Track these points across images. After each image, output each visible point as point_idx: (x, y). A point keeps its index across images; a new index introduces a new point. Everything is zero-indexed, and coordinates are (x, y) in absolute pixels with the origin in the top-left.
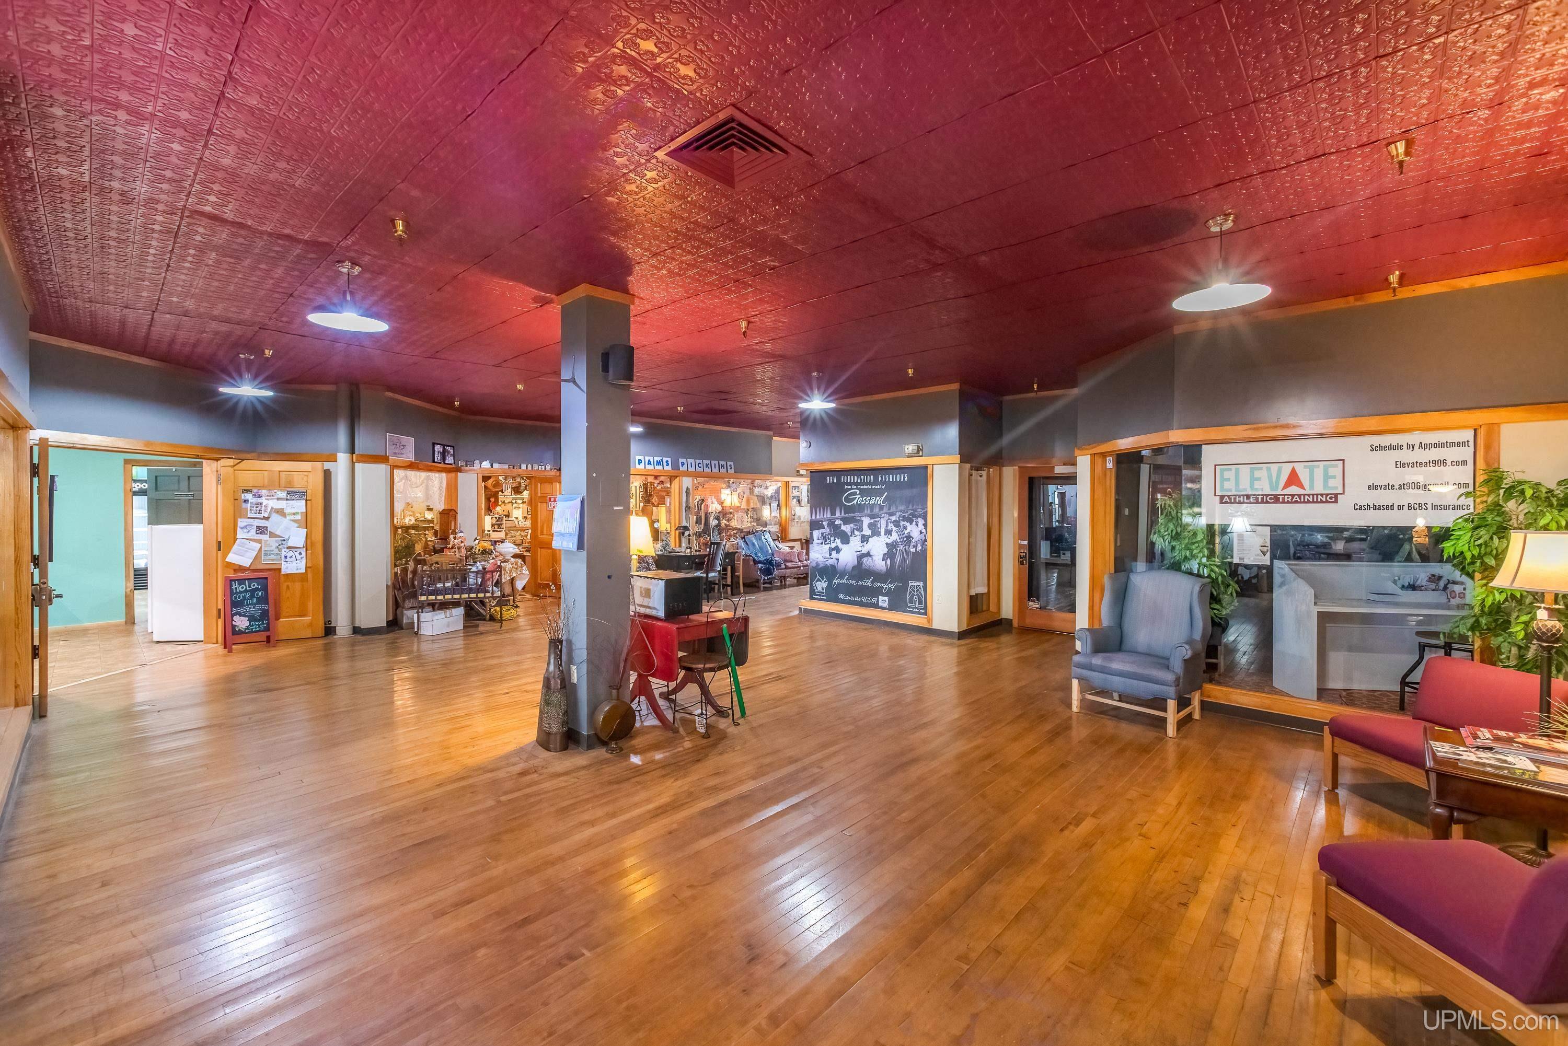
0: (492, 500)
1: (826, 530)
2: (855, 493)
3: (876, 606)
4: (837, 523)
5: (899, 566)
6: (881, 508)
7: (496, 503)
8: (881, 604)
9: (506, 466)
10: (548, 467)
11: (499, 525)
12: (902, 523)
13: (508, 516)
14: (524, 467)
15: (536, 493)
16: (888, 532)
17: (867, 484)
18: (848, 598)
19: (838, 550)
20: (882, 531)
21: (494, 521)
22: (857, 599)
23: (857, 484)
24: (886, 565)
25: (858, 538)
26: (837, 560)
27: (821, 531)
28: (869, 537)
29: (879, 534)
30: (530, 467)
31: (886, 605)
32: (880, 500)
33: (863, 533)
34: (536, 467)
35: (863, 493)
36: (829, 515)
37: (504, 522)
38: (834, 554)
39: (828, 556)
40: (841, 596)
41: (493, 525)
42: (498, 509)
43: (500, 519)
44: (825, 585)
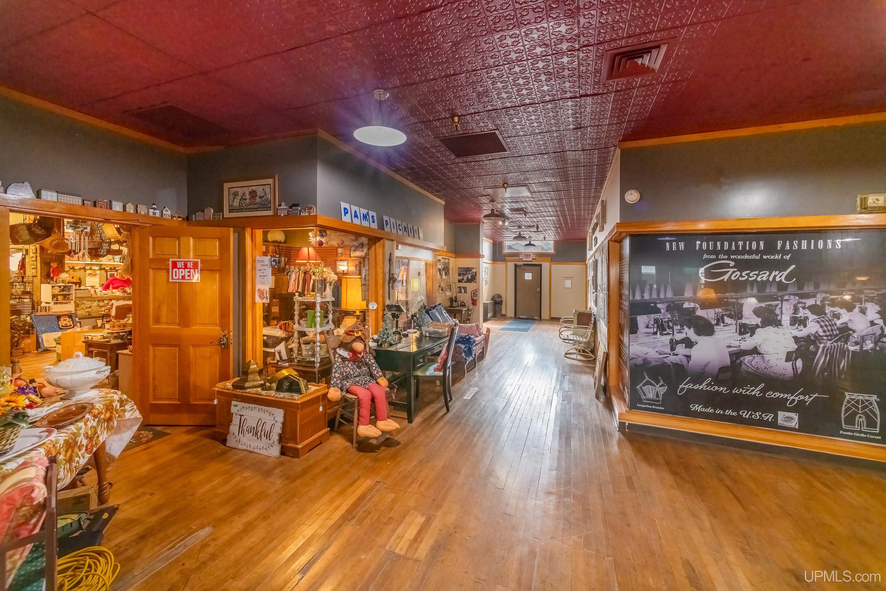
0: (54, 265)
1: (665, 316)
2: (727, 266)
3: (774, 425)
4: (686, 305)
5: (823, 370)
6: (782, 287)
7: (61, 268)
8: (780, 422)
9: (78, 201)
10: (167, 213)
11: (65, 296)
12: (828, 310)
13: (79, 284)
14: (117, 206)
15: (143, 251)
16: (796, 321)
17: (751, 252)
18: (710, 410)
19: (689, 343)
20: (786, 319)
21: (57, 291)
22: (729, 412)
23: (729, 252)
24: (794, 368)
25: (733, 328)
26: (688, 357)
27: (657, 316)
28: (757, 326)
29: (778, 323)
30: (130, 209)
31: (794, 423)
32: (781, 276)
33: (744, 321)
34: (142, 209)
35: (741, 266)
36: (670, 295)
37: (73, 292)
38: (681, 349)
39: (668, 350)
40: (697, 408)
41: (54, 296)
42: (64, 276)
43: (66, 288)
44: (662, 390)
